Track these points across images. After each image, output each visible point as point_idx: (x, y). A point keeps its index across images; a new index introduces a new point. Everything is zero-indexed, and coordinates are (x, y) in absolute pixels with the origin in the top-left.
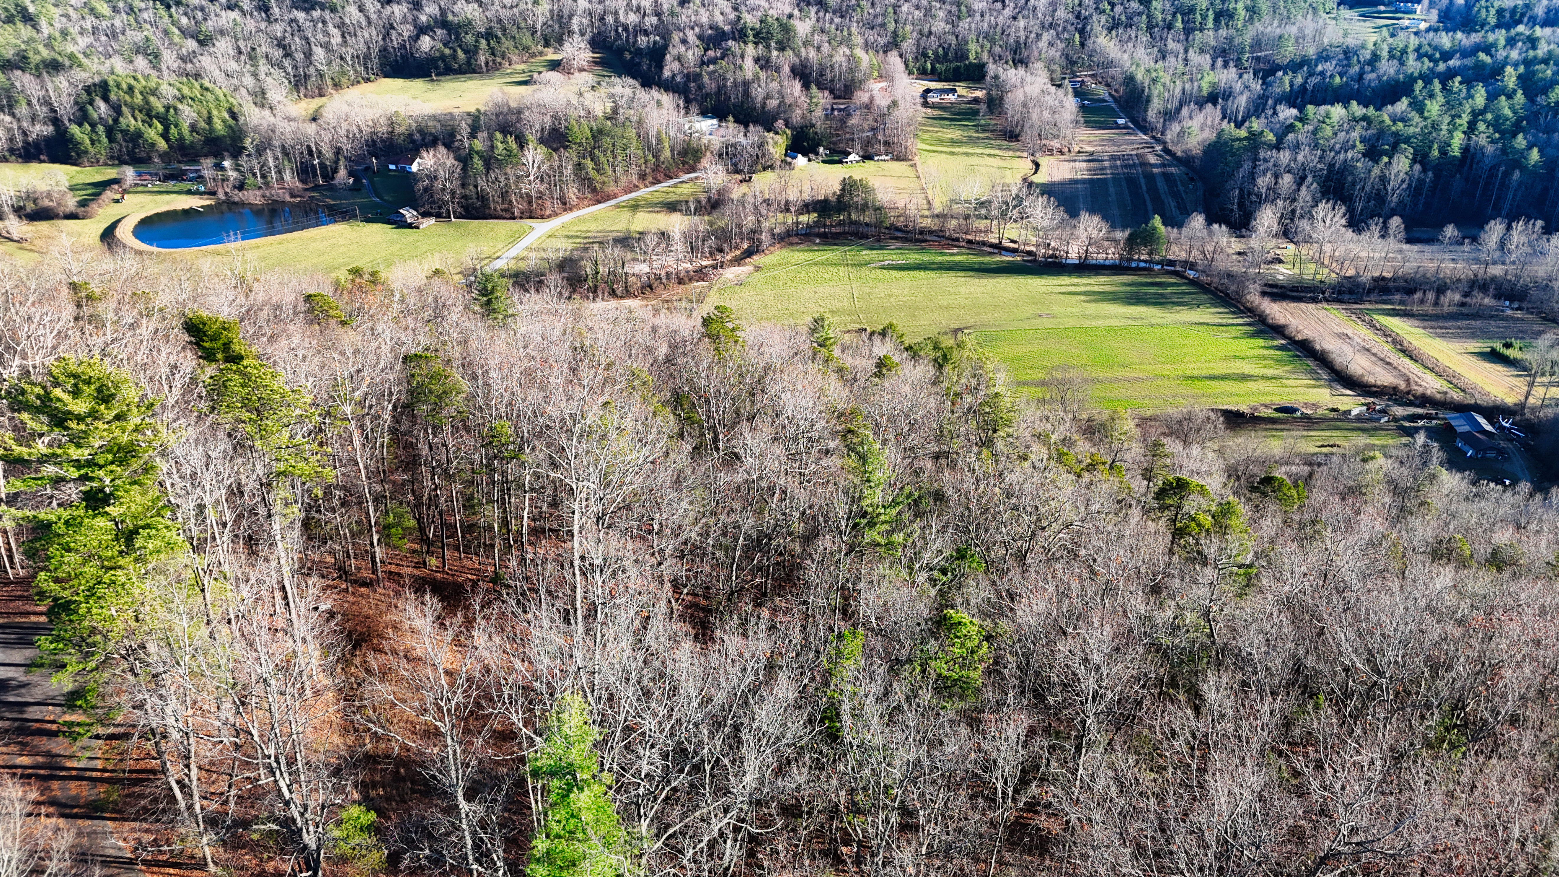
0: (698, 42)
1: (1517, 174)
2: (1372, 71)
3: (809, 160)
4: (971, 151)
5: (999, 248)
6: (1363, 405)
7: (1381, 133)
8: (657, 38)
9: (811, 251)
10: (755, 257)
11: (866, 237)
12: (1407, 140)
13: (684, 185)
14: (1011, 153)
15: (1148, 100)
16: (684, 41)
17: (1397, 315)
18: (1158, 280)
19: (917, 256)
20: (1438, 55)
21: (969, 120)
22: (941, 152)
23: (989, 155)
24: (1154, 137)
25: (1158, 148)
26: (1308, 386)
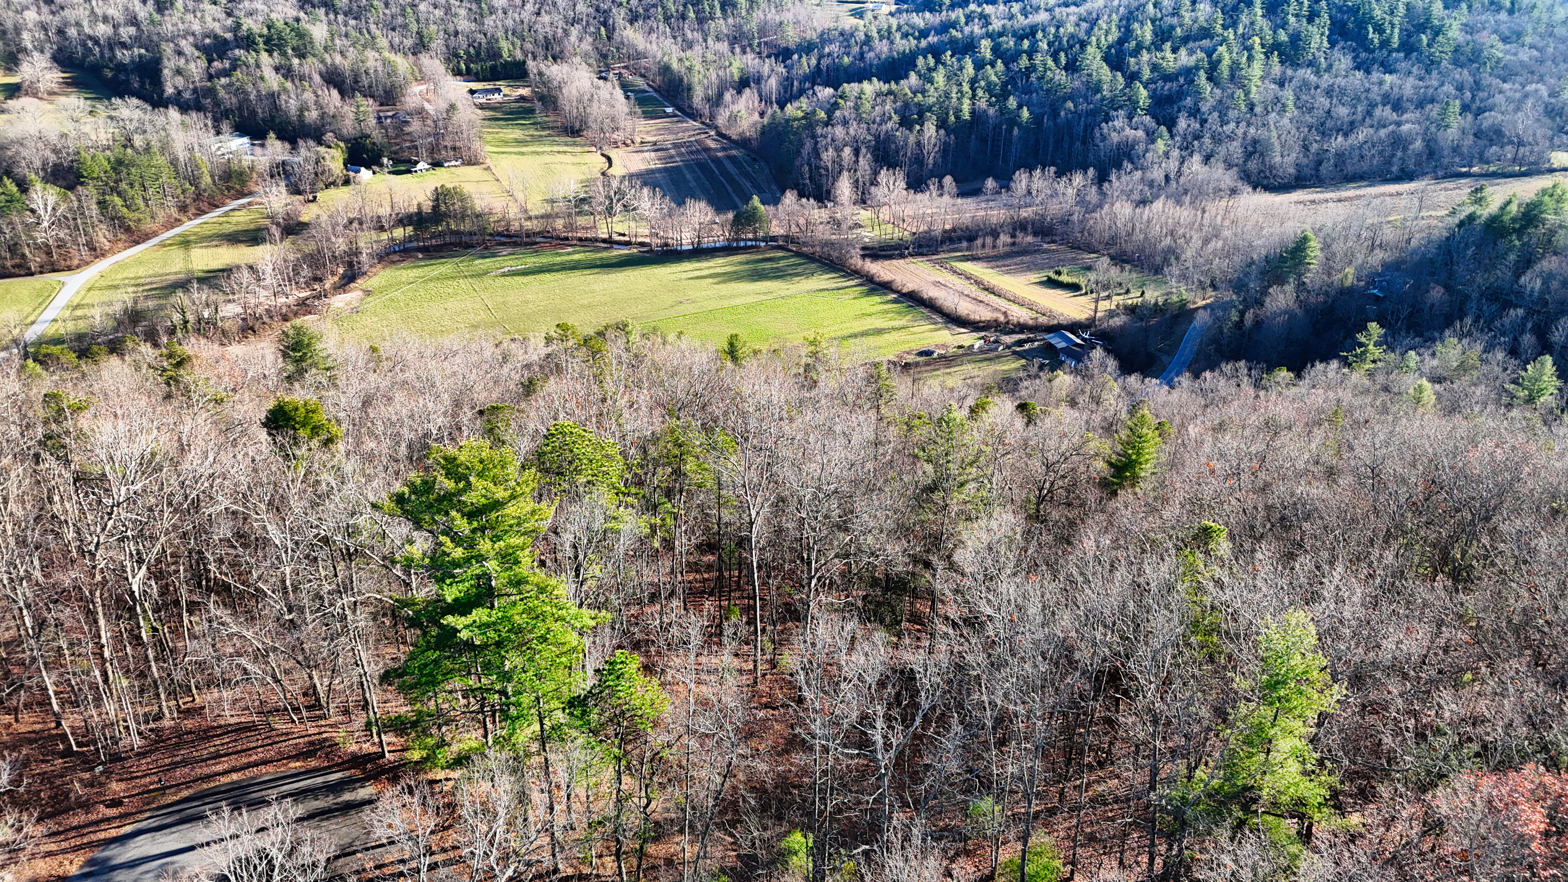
0: (197, 53)
1: (1016, 131)
2: (870, 50)
3: (374, 173)
4: (539, 149)
5: (610, 242)
6: (980, 338)
7: (906, 105)
8: (143, 51)
9: (419, 267)
10: (359, 281)
11: (472, 246)
12: (930, 109)
13: (237, 213)
14: (579, 149)
15: (690, 88)
16: (180, 53)
17: (968, 260)
18: (768, 256)
19: (533, 260)
20: (917, 34)
21: (524, 118)
22: (510, 153)
23: (559, 152)
24: (703, 123)
25: (713, 133)
26: (932, 331)
